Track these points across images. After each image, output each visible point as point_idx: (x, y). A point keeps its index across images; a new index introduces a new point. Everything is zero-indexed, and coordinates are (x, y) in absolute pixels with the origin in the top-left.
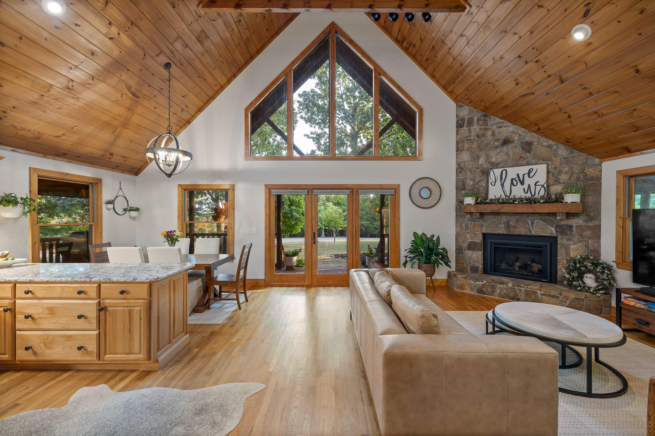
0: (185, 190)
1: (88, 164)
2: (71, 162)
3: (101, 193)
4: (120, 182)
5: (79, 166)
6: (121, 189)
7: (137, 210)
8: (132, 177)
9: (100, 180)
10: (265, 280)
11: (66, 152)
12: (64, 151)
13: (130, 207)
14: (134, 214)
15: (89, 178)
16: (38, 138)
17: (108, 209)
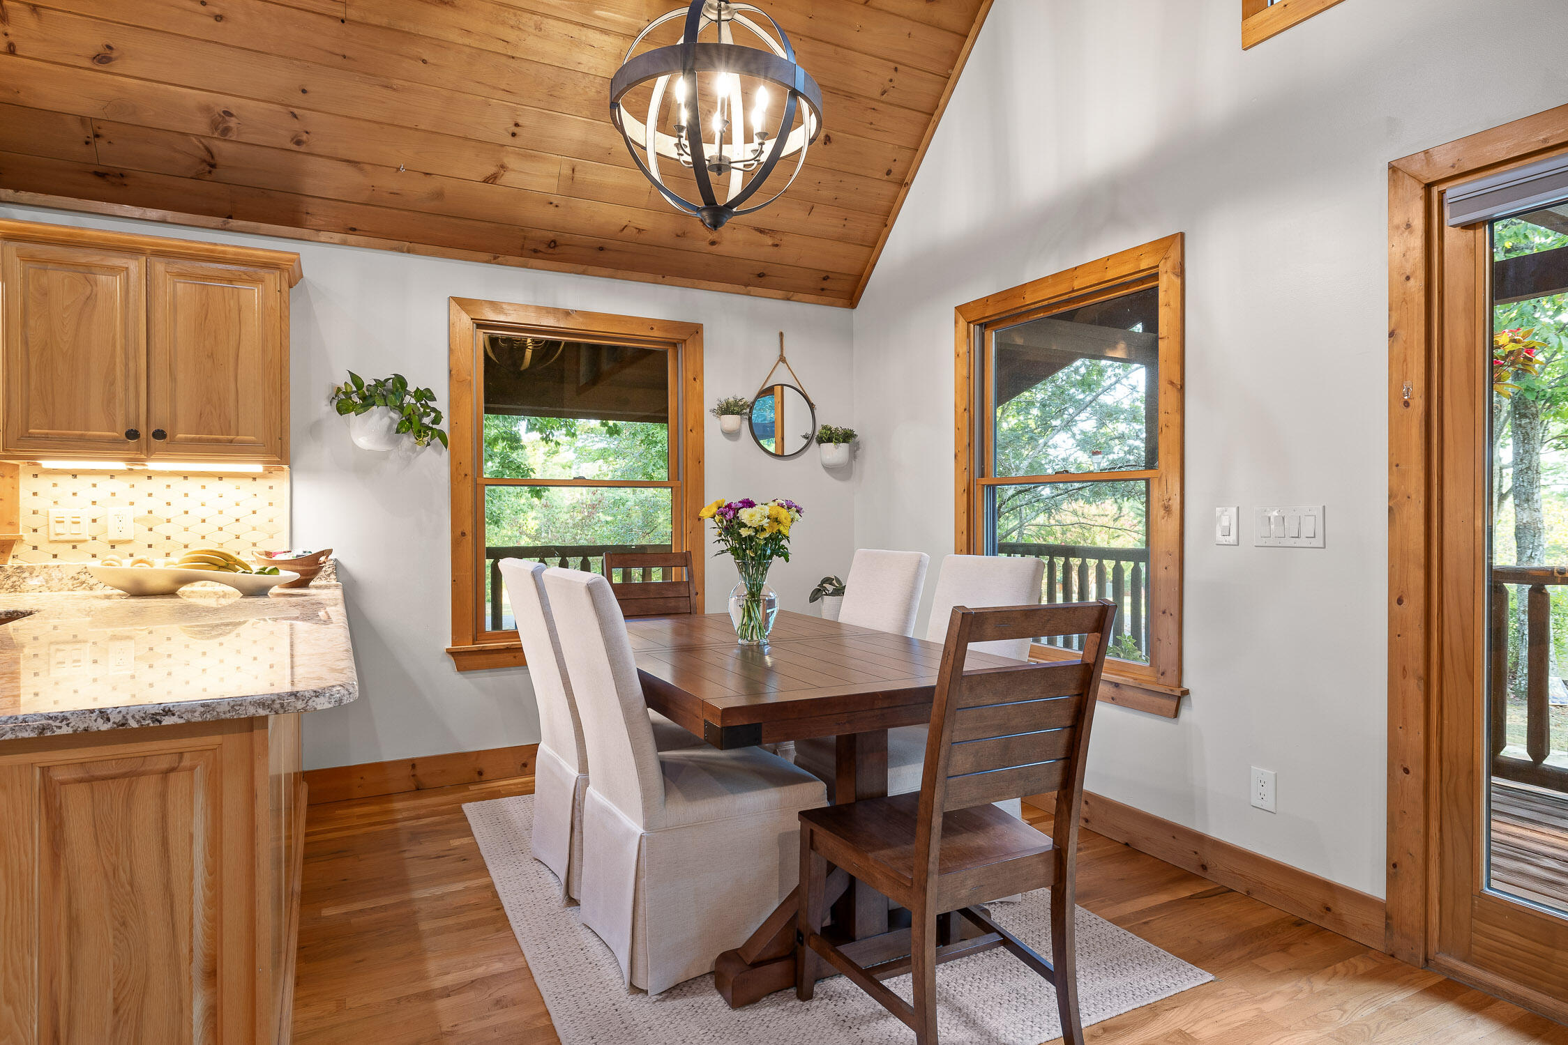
0: (984, 326)
1: (650, 276)
2: (584, 273)
3: (698, 377)
4: (781, 334)
5: (617, 284)
6: (782, 359)
7: (847, 437)
8: (836, 313)
9: (695, 330)
10: (1388, 913)
11: (551, 235)
12: (544, 233)
13: (824, 427)
14: (834, 453)
15: (651, 324)
16: (439, 195)
17: (732, 435)
